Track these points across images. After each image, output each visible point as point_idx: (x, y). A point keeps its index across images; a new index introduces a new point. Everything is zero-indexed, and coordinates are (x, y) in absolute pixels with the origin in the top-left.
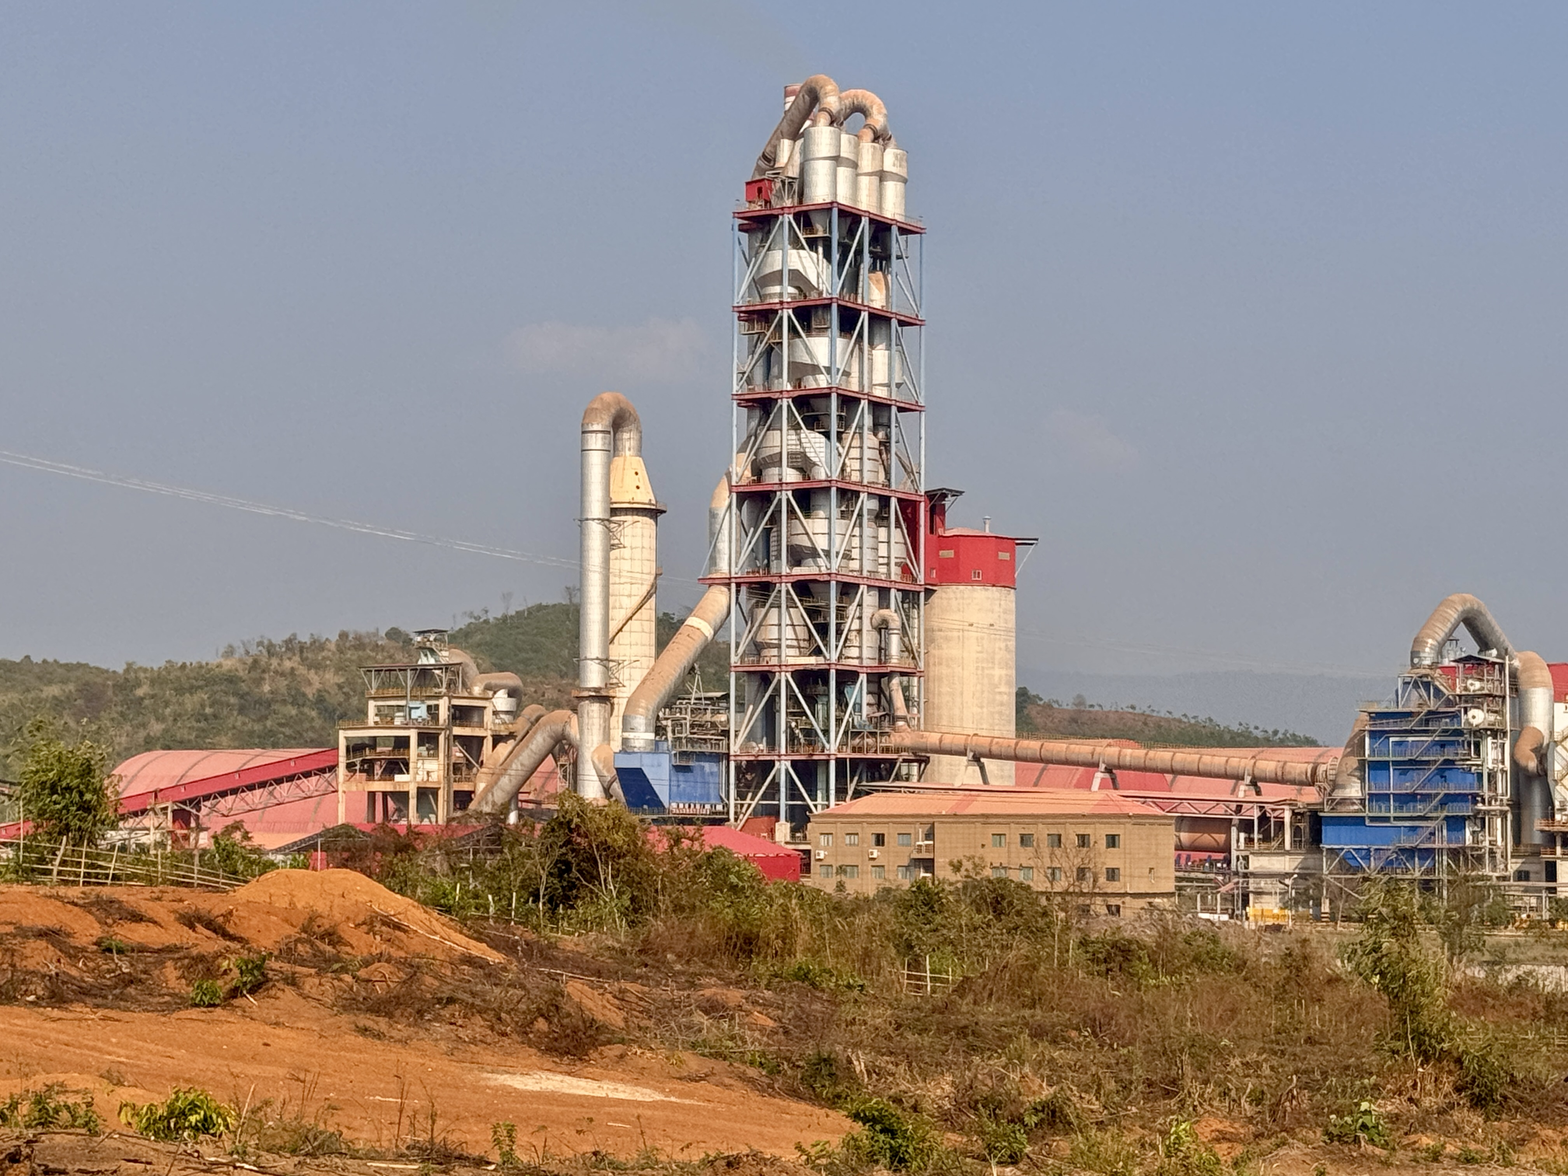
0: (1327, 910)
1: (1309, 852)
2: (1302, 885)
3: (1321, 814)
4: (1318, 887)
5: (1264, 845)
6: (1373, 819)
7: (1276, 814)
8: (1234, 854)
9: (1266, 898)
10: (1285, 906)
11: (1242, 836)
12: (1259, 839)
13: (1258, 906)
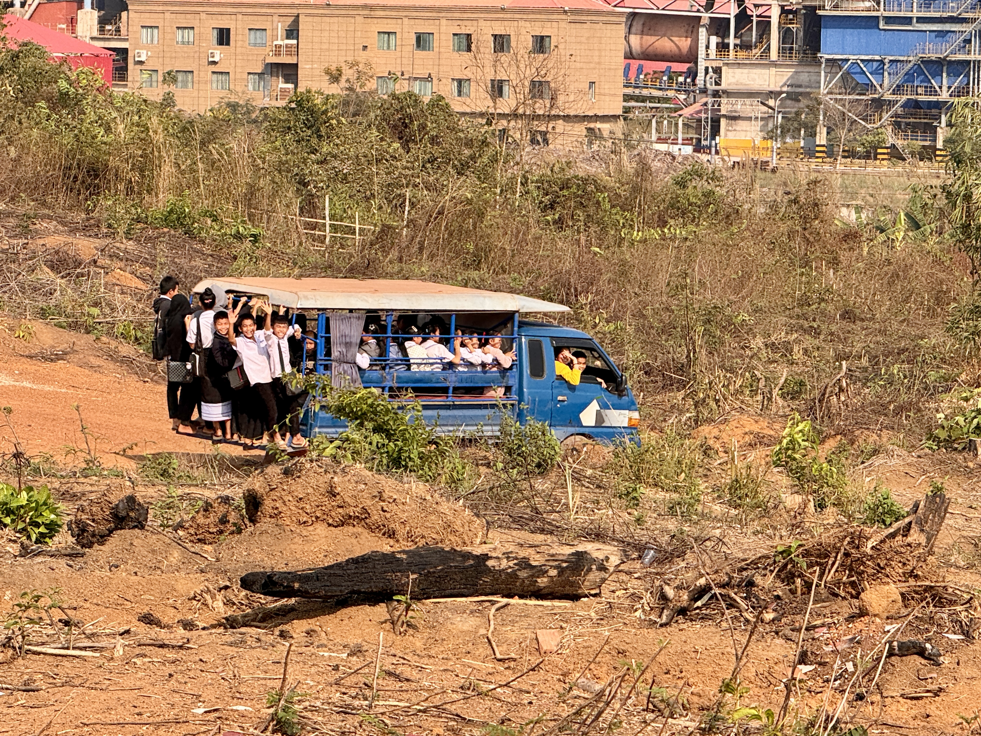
0: (824, 142)
1: (801, 63)
2: (792, 108)
3: (820, 13)
4: (813, 110)
5: (742, 54)
6: (889, 20)
7: (760, 11)
8: (702, 65)
9: (741, 125)
10: (770, 136)
11: (714, 40)
12: (736, 45)
13: (731, 135)
